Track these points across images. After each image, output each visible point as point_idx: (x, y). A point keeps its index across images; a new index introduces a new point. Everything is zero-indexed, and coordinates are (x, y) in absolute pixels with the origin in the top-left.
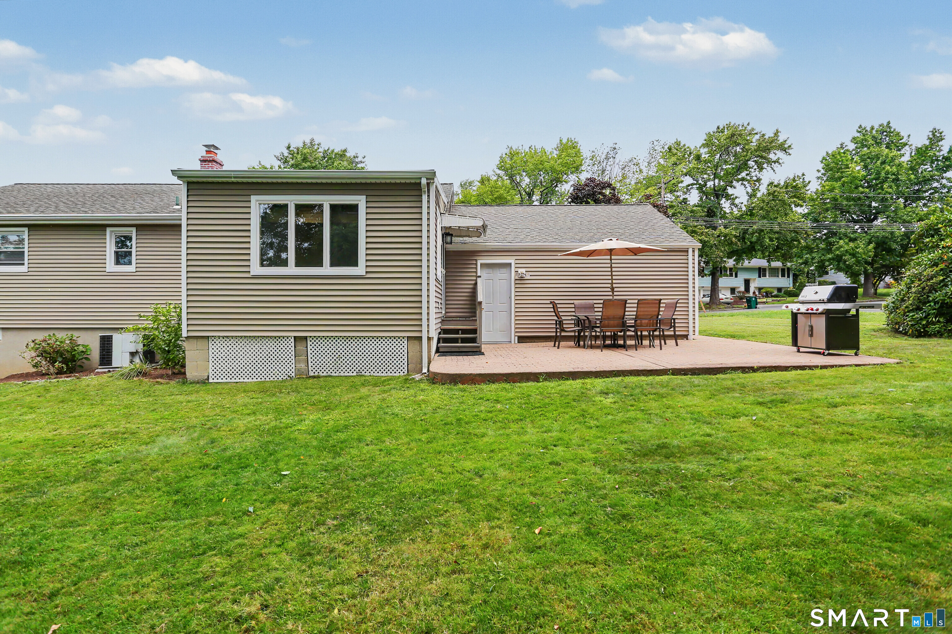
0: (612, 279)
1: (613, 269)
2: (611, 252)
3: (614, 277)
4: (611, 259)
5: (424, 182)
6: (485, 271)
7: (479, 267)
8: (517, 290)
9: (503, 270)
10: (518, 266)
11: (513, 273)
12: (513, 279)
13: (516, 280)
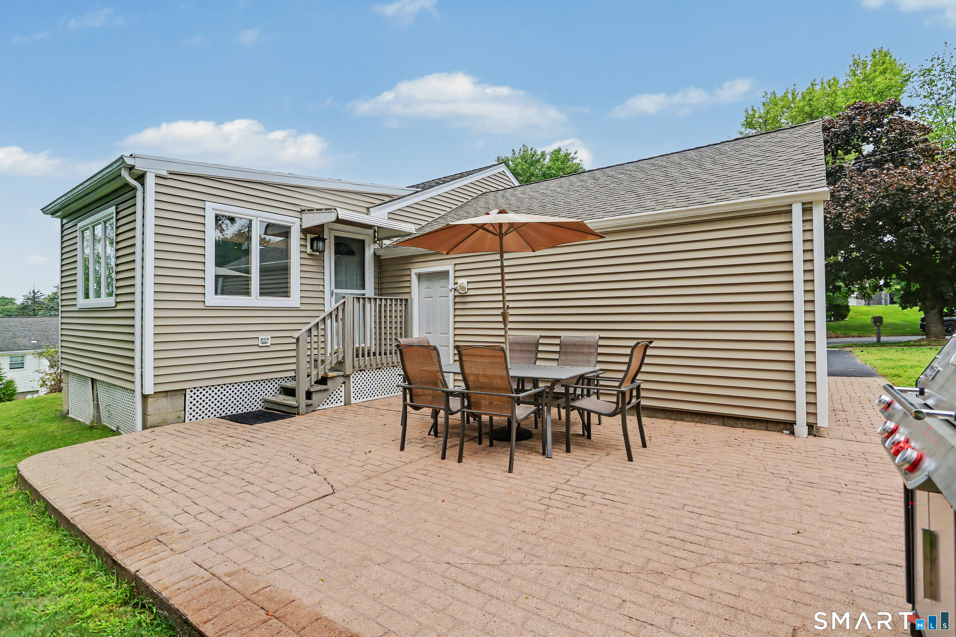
5: (125, 174)
6: (425, 284)
7: (414, 279)
8: (458, 313)
9: (443, 283)
10: (458, 274)
11: (451, 286)
12: (451, 295)
13: (455, 296)
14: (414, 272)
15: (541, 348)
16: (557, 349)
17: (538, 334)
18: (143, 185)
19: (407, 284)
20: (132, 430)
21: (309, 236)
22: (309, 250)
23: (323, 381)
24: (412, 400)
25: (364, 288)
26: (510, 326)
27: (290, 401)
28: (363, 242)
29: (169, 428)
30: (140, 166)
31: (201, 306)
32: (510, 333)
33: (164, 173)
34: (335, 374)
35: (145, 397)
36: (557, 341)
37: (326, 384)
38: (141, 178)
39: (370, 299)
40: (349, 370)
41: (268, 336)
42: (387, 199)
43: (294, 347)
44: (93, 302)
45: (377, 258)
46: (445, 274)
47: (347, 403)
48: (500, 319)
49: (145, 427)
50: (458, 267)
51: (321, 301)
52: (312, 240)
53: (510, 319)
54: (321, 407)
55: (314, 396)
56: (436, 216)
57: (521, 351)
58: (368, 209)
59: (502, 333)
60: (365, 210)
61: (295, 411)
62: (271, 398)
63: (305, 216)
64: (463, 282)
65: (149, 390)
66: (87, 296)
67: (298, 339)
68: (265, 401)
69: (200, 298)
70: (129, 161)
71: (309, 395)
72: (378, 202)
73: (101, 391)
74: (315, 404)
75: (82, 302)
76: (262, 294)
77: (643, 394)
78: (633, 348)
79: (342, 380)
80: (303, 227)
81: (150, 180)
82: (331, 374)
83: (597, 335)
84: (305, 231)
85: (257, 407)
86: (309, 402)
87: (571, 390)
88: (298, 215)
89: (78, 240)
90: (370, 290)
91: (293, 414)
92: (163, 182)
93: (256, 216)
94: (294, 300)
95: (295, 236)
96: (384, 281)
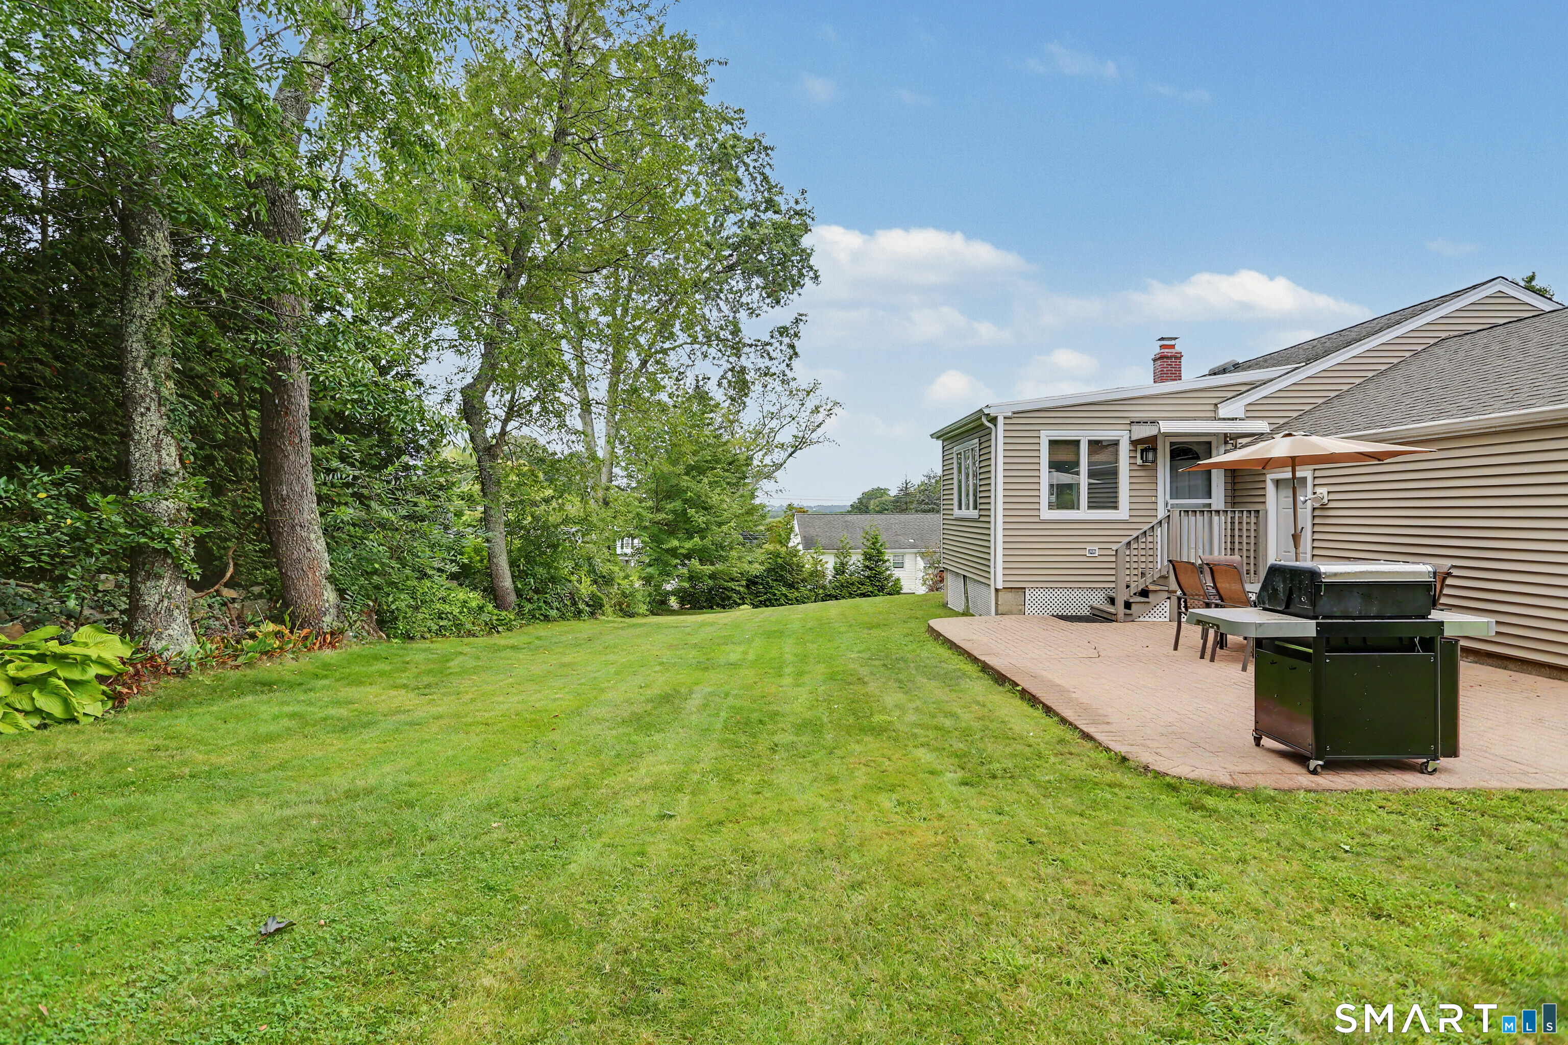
5: (984, 420)
6: (1282, 493)
7: (1270, 488)
8: (1316, 529)
10: (1317, 481)
11: (1309, 496)
12: (1310, 507)
13: (1314, 509)
14: (1269, 477)
18: (995, 425)
19: (1260, 492)
20: (988, 614)
21: (1139, 447)
22: (1139, 461)
23: (1144, 593)
24: (1186, 608)
25: (1209, 495)
27: (1112, 610)
28: (1210, 443)
29: (1013, 617)
30: (992, 412)
31: (1036, 519)
33: (1010, 414)
34: (1158, 588)
35: (997, 590)
37: (1147, 597)
38: (994, 420)
39: (1218, 512)
41: (1095, 547)
42: (1245, 388)
43: (1113, 559)
44: (964, 513)
46: (1305, 480)
49: (997, 614)
50: (1317, 474)
51: (1153, 513)
52: (1142, 451)
54: (1141, 619)
55: (1134, 607)
58: (1216, 405)
60: (1212, 407)
61: (1113, 618)
62: (1098, 606)
63: (1135, 428)
64: (1323, 491)
65: (1000, 586)
66: (960, 508)
67: (1117, 551)
68: (1092, 608)
69: (1036, 513)
70: (986, 411)
71: (1128, 605)
72: (1233, 394)
73: (970, 585)
74: (1135, 615)
75: (957, 513)
76: (1089, 508)
79: (1166, 595)
80: (1133, 438)
81: (1000, 421)
82: (1151, 588)
84: (1134, 443)
86: (1128, 611)
88: (1128, 427)
89: (955, 461)
90: (1217, 500)
91: (1112, 621)
92: (1008, 421)
93: (1084, 436)
94: (1123, 512)
95: (1124, 449)
96: (1238, 487)
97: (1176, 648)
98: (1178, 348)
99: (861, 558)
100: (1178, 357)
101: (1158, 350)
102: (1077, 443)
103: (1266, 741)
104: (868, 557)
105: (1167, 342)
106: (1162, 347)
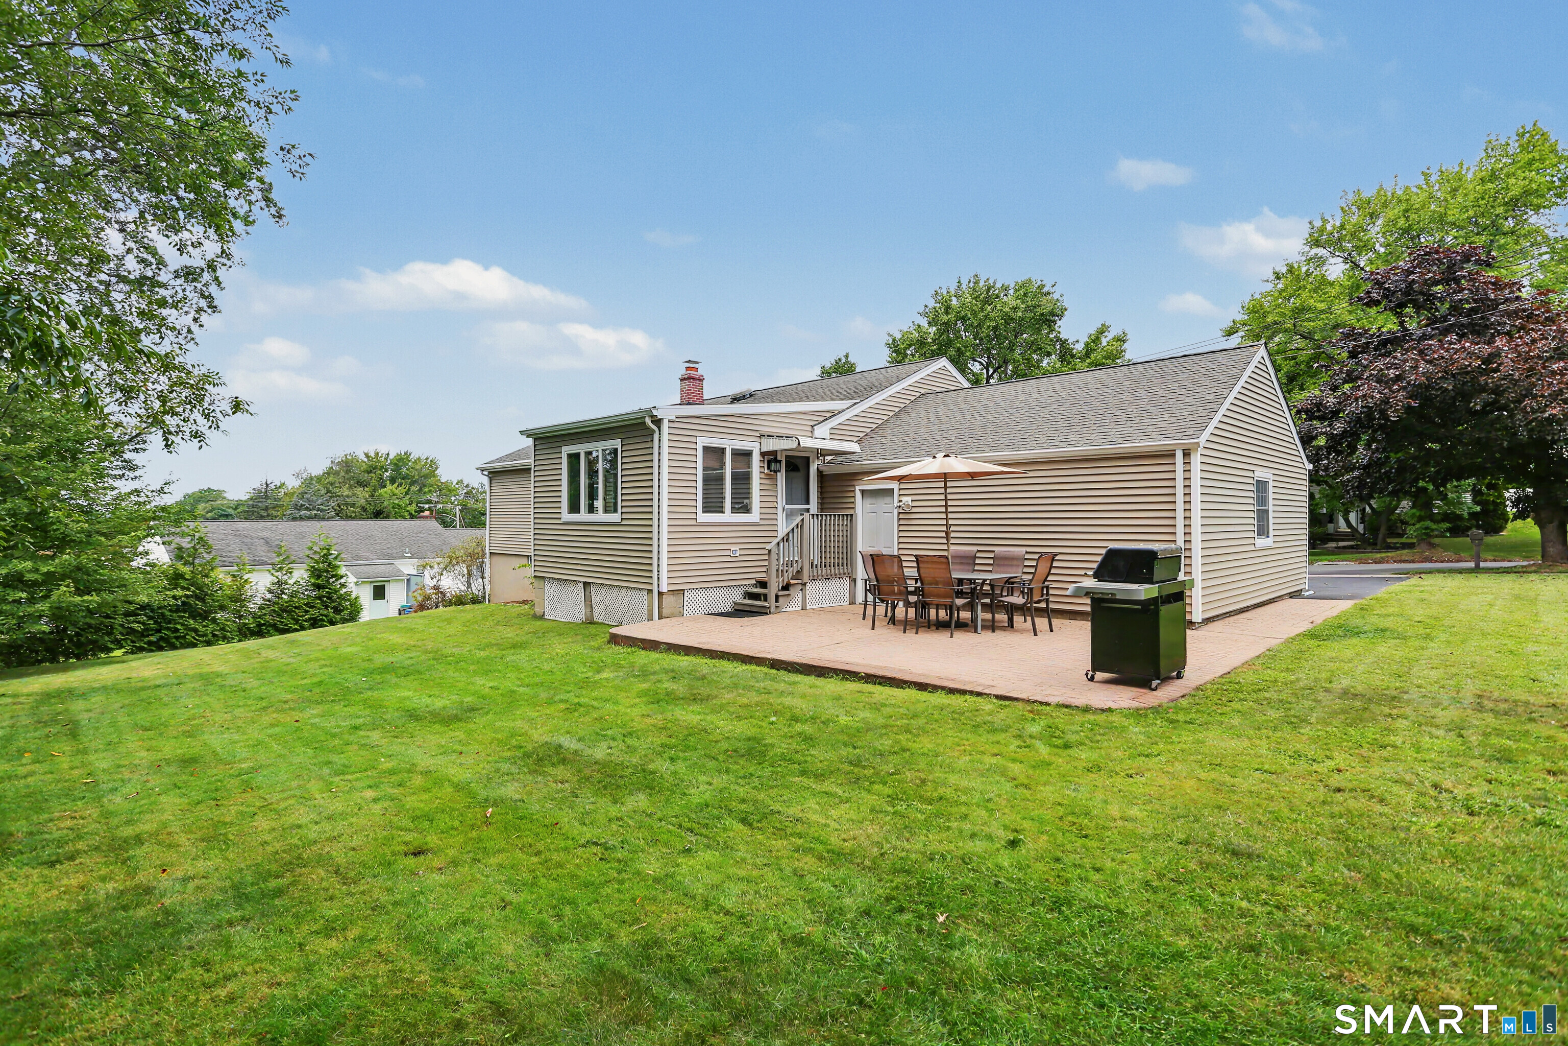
0: (946, 519)
1: (950, 503)
2: (945, 477)
3: (950, 516)
4: (946, 487)
5: (649, 422)
6: (868, 501)
7: (858, 495)
8: (902, 528)
9: (887, 499)
10: (902, 492)
11: (896, 504)
12: (896, 512)
13: (900, 513)
14: (858, 488)
15: (977, 561)
16: (991, 562)
17: (975, 548)
18: (659, 428)
19: (851, 500)
20: (646, 619)
21: (767, 460)
22: (766, 471)
23: (787, 587)
25: (808, 502)
26: (952, 541)
27: (759, 603)
28: (808, 458)
29: (674, 620)
30: (658, 414)
31: (693, 522)
32: (952, 548)
33: (673, 418)
34: (796, 582)
36: (992, 555)
37: (789, 590)
38: (657, 422)
40: (806, 579)
41: (736, 547)
42: (828, 415)
43: (766, 557)
44: (586, 517)
45: (820, 473)
46: (891, 491)
47: (804, 608)
48: (944, 535)
49: (660, 617)
50: (902, 486)
51: (774, 517)
52: (769, 463)
53: (952, 535)
54: (786, 610)
55: (781, 599)
56: (874, 426)
57: (961, 563)
58: (812, 426)
59: (945, 547)
60: (810, 429)
61: (766, 611)
62: (742, 601)
63: (763, 440)
64: (907, 500)
65: (664, 590)
66: (576, 512)
67: (770, 551)
68: (735, 603)
69: (693, 516)
70: (655, 412)
71: (777, 599)
72: (822, 419)
73: (595, 593)
74: (781, 607)
75: (567, 516)
76: (732, 512)
77: (1051, 592)
78: (1037, 560)
79: (800, 587)
80: (762, 450)
81: (665, 425)
82: (793, 582)
83: (1024, 549)
84: (763, 454)
85: (728, 609)
86: (777, 605)
87: (998, 592)
88: (758, 439)
89: (564, 461)
90: (813, 506)
91: (766, 614)
92: (672, 425)
93: (730, 444)
94: (754, 517)
95: (756, 458)
96: (826, 495)
97: (873, 628)
98: (700, 372)
99: (306, 575)
100: (701, 379)
101: (684, 371)
102: (723, 450)
103: (1100, 676)
104: (315, 573)
105: (691, 365)
106: (687, 369)
